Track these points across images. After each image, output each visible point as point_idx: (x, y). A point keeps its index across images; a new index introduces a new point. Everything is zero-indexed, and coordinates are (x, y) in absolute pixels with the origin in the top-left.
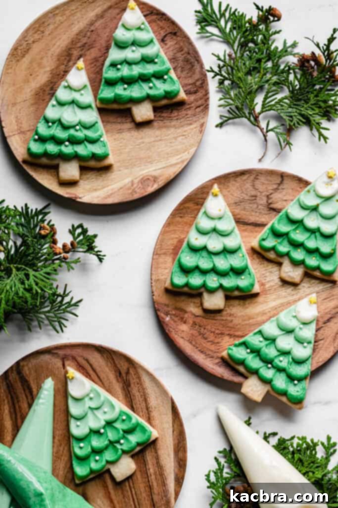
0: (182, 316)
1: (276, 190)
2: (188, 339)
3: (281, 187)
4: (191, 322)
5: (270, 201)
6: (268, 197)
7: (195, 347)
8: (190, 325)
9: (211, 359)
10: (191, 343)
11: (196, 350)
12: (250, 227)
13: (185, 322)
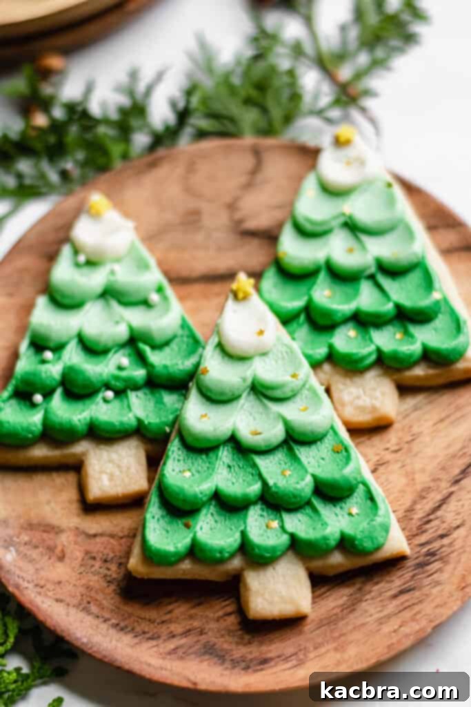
0: (51, 543)
1: (248, 186)
2: (75, 601)
3: (260, 177)
4: (79, 554)
5: (238, 216)
6: (232, 207)
7: (101, 620)
8: (77, 563)
9: (154, 643)
10: (86, 610)
11: (104, 626)
12: (197, 288)
13: (61, 558)
